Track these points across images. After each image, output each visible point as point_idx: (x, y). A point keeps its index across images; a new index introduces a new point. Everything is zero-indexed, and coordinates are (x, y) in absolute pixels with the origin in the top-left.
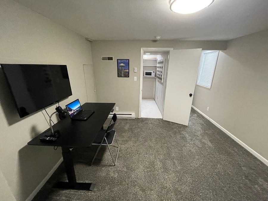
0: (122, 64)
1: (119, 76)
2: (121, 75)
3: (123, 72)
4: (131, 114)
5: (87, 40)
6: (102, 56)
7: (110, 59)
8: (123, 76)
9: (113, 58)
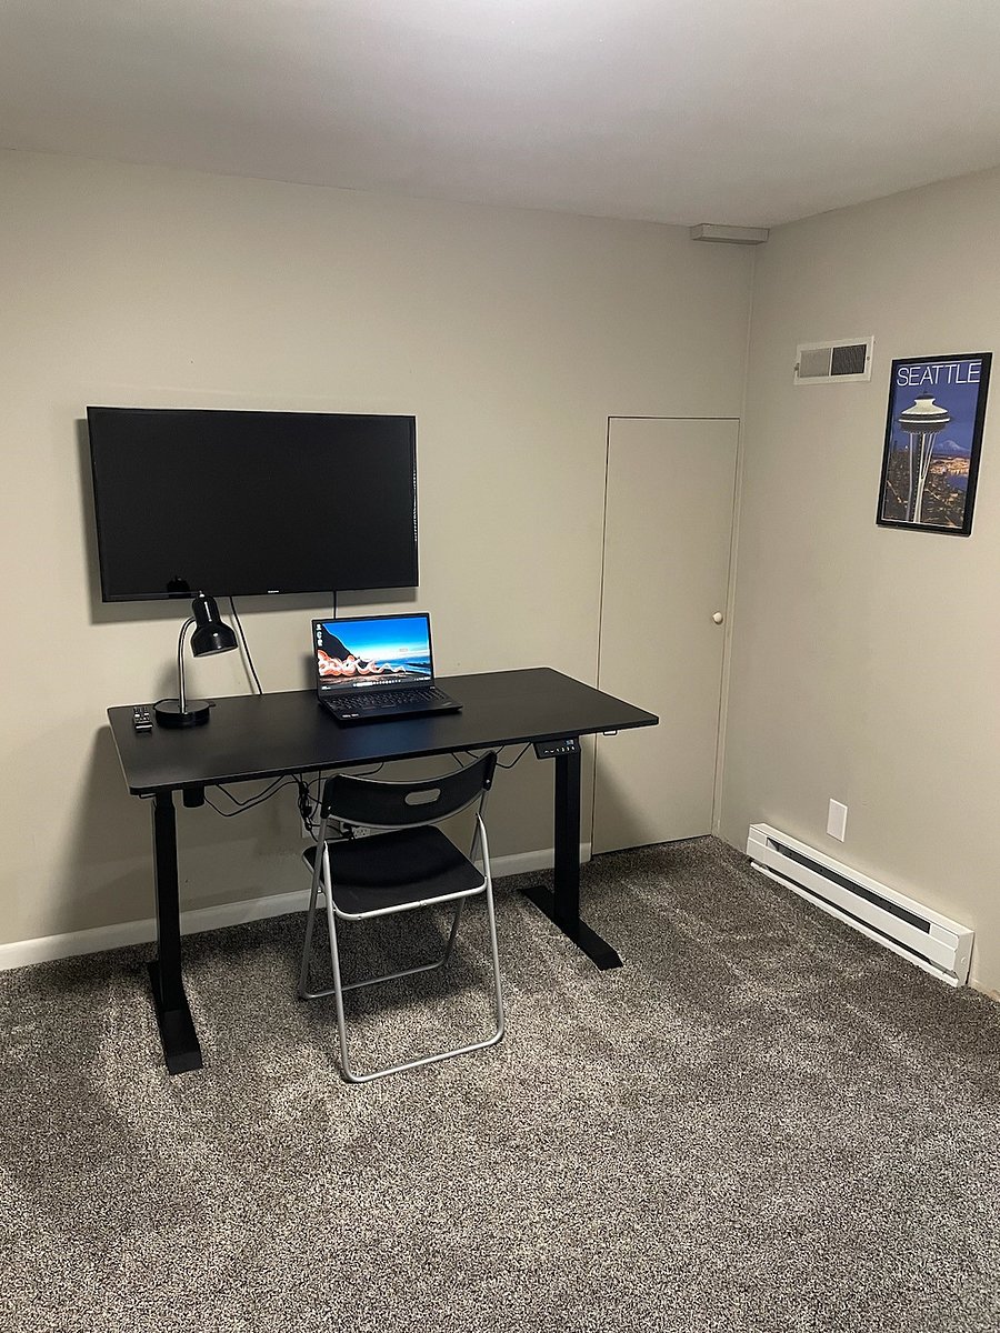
0: (925, 406)
1: (891, 513)
2: (902, 509)
3: (921, 481)
4: (924, 926)
5: (699, 239)
6: (801, 348)
7: (849, 360)
8: (916, 520)
9: (869, 353)
